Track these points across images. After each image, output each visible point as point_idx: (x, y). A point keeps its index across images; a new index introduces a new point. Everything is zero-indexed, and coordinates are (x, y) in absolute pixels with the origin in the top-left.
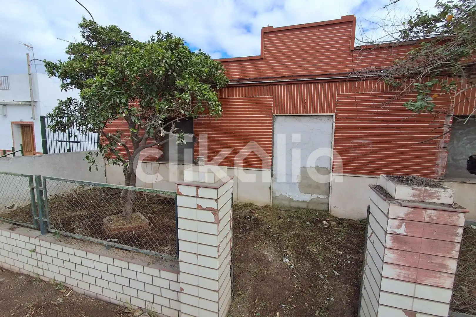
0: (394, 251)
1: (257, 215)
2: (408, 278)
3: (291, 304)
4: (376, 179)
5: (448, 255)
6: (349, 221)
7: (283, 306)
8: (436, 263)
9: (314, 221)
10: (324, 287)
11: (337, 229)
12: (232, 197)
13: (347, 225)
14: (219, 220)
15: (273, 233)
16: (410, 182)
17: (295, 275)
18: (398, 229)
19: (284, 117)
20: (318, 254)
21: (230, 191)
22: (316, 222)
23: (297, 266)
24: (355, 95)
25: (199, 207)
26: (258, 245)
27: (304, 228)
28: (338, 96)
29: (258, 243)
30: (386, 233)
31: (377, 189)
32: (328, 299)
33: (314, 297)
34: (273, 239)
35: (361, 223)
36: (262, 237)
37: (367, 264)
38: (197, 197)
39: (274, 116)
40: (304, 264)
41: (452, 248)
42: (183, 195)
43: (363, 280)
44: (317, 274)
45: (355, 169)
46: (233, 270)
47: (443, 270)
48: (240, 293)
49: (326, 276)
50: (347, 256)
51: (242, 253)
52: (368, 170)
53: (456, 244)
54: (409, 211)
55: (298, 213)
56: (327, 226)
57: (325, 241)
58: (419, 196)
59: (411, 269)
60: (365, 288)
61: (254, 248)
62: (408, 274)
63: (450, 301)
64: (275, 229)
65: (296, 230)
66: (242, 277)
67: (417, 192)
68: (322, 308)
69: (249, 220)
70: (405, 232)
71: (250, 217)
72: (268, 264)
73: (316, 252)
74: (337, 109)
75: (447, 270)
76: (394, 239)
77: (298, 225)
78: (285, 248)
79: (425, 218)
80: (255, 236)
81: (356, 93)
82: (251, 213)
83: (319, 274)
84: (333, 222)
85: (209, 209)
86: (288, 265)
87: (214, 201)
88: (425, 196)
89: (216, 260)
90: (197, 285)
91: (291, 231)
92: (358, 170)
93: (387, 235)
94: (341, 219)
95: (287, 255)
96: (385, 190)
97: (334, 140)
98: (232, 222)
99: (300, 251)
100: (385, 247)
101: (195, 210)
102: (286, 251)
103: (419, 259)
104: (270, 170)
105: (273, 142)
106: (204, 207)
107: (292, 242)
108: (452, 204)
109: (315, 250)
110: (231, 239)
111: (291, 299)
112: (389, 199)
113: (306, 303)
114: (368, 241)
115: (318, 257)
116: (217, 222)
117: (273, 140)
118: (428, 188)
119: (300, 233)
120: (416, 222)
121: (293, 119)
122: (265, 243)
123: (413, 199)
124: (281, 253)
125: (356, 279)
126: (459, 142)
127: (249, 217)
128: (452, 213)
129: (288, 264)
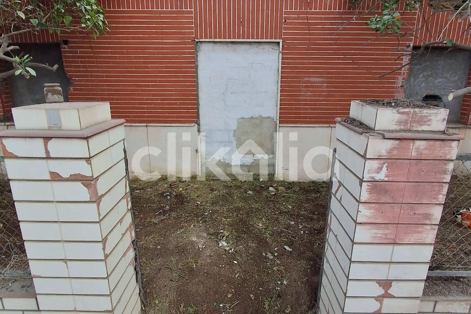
0: (371, 205)
1: (180, 190)
2: (386, 239)
3: (231, 300)
4: (330, 129)
5: (434, 201)
6: (300, 184)
7: (221, 305)
8: (419, 214)
9: (259, 189)
10: (273, 269)
11: (286, 195)
12: (126, 156)
13: (297, 189)
14: (99, 195)
15: (204, 210)
16: (393, 104)
17: (235, 260)
18: (378, 173)
19: (212, 44)
20: (265, 229)
21: (121, 146)
22: (260, 190)
23: (237, 248)
24: (307, 13)
25: (55, 177)
26: (183, 230)
27: (245, 199)
28: (286, 13)
29: (182, 227)
30: (361, 181)
31: (348, 122)
32: (279, 283)
33: (262, 284)
34: (203, 218)
35: (313, 185)
36: (187, 218)
37: (331, 230)
38: (48, 158)
39: (197, 42)
40: (247, 245)
41: (439, 191)
42: (17, 157)
43: (325, 251)
44: (264, 254)
45: (306, 118)
46: (140, 273)
47: (426, 222)
48: (157, 302)
49: (276, 254)
50: (300, 225)
51: (159, 244)
52: (321, 118)
53: (444, 185)
54: (393, 145)
55: (237, 181)
56: (273, 193)
57: (273, 212)
58: (406, 122)
59: (390, 226)
60: (328, 261)
61: (177, 234)
62: (386, 235)
63: (430, 259)
64: (206, 206)
65: (236, 203)
66: (159, 279)
67: (404, 117)
68: (273, 297)
69: (169, 197)
70: (386, 176)
71: (171, 193)
72: (198, 253)
73: (262, 226)
74: (285, 34)
75: (430, 220)
76: (371, 189)
77: (237, 196)
78: (220, 228)
79: (413, 153)
80: (178, 218)
81: (308, 11)
82: (171, 188)
83: (267, 254)
84: (281, 187)
85: (75, 178)
86: (225, 250)
87: (84, 162)
88: (413, 123)
89: (103, 263)
90: (74, 309)
91: (228, 204)
92: (310, 118)
93: (364, 184)
94: (290, 183)
95: (224, 236)
96: (358, 121)
97: (281, 79)
98: (129, 199)
99: (241, 229)
100: (359, 202)
101: (49, 183)
102: (223, 231)
103: (400, 212)
104: (196, 125)
105: (198, 82)
106: (65, 175)
107: (230, 219)
108: (444, 131)
109: (261, 225)
110: (132, 226)
111: (231, 294)
112: (367, 131)
113: (251, 295)
114: (333, 199)
115: (265, 232)
116: (97, 199)
117: (197, 80)
118: (417, 110)
119: (240, 206)
120: (401, 161)
121: (225, 47)
122: (192, 226)
123: (397, 128)
124: (217, 236)
125: (312, 251)
126: (415, 80)
127: (168, 194)
128: (445, 142)
129: (226, 248)
